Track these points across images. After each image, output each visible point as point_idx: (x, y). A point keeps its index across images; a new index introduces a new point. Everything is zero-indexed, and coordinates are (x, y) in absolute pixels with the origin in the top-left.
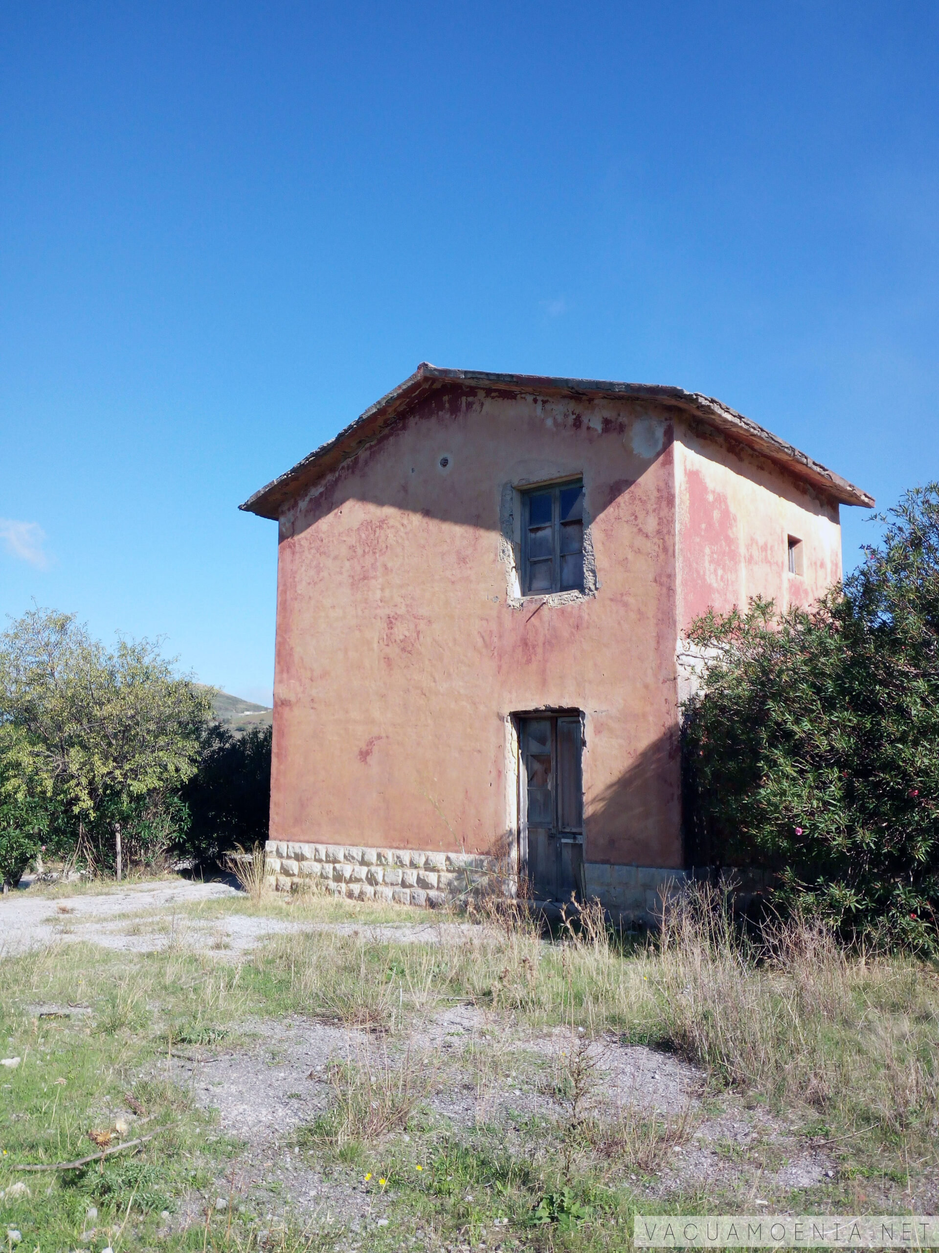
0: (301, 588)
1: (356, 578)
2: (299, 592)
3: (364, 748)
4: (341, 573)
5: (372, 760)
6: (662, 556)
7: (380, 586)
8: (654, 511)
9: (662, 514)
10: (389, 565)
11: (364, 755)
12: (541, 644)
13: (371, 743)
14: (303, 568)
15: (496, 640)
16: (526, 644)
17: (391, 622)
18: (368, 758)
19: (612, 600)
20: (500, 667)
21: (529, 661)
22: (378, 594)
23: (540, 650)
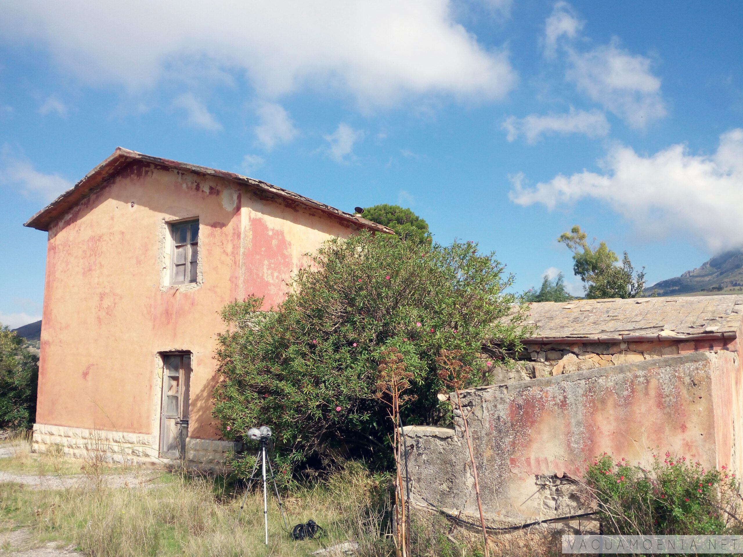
0: (58, 274)
1: (86, 270)
2: (57, 276)
3: (85, 371)
4: (78, 266)
5: (89, 377)
6: (234, 267)
7: (97, 275)
8: (231, 240)
9: (235, 242)
10: (103, 263)
11: (85, 374)
12: (175, 313)
13: (88, 368)
14: (59, 262)
15: (153, 310)
16: (167, 313)
17: (102, 296)
18: (87, 376)
19: (209, 289)
20: (154, 326)
21: (168, 323)
22: (96, 280)
23: (174, 316)
